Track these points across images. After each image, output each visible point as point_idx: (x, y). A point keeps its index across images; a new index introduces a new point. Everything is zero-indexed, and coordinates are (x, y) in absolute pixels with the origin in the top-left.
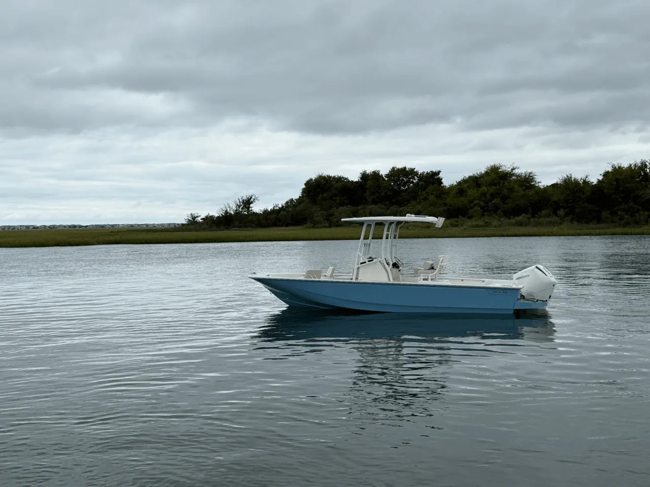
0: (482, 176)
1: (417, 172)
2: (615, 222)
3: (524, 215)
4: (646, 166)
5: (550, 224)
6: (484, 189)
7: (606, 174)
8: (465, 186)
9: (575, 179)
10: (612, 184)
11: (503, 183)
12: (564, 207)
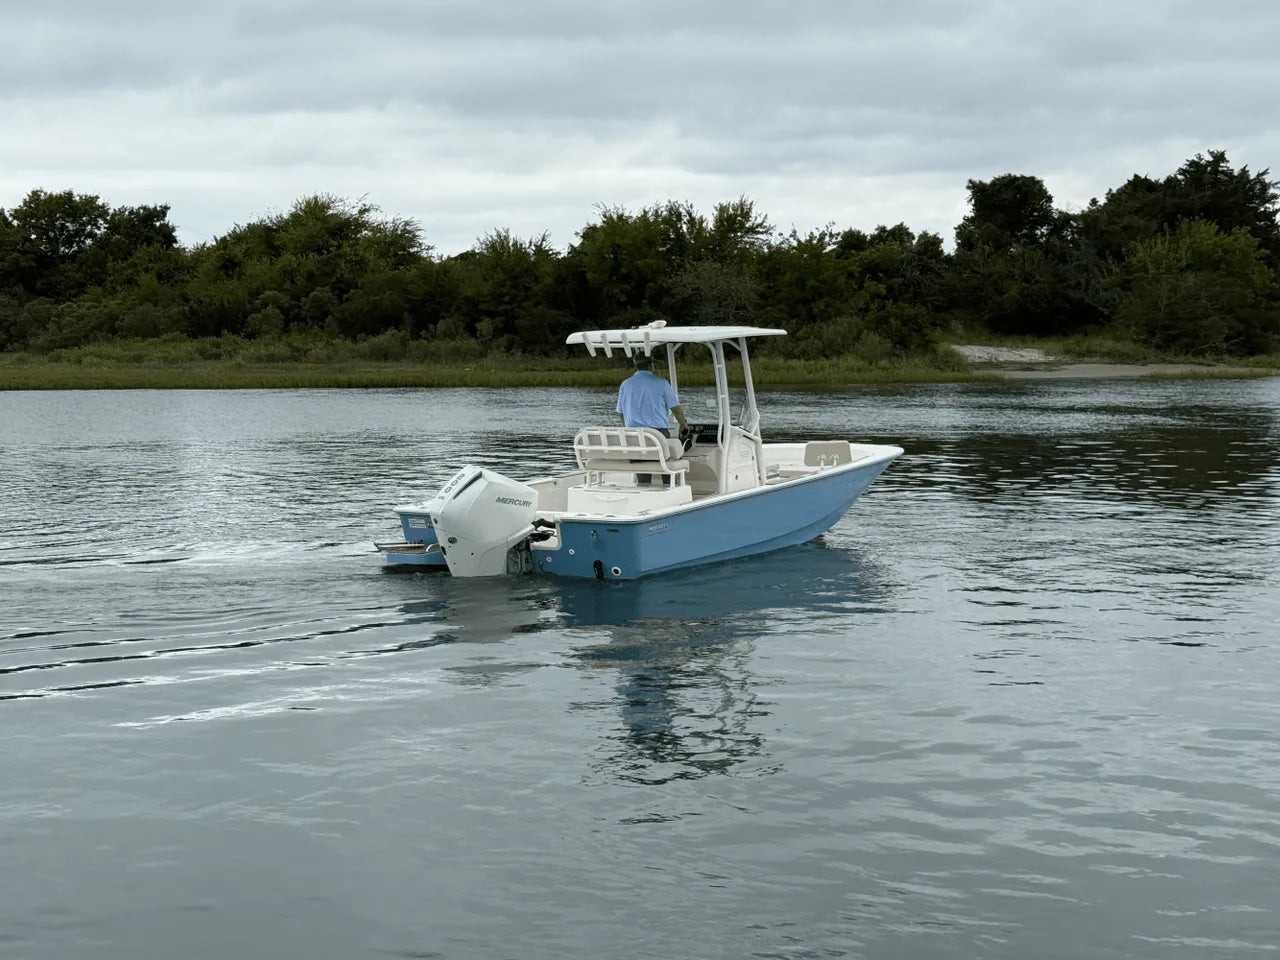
0: (283, 226)
1: (103, 206)
3: (392, 331)
4: (679, 216)
5: (459, 355)
6: (288, 259)
7: (590, 233)
8: (238, 251)
9: (515, 244)
10: (604, 259)
11: (339, 247)
12: (490, 314)
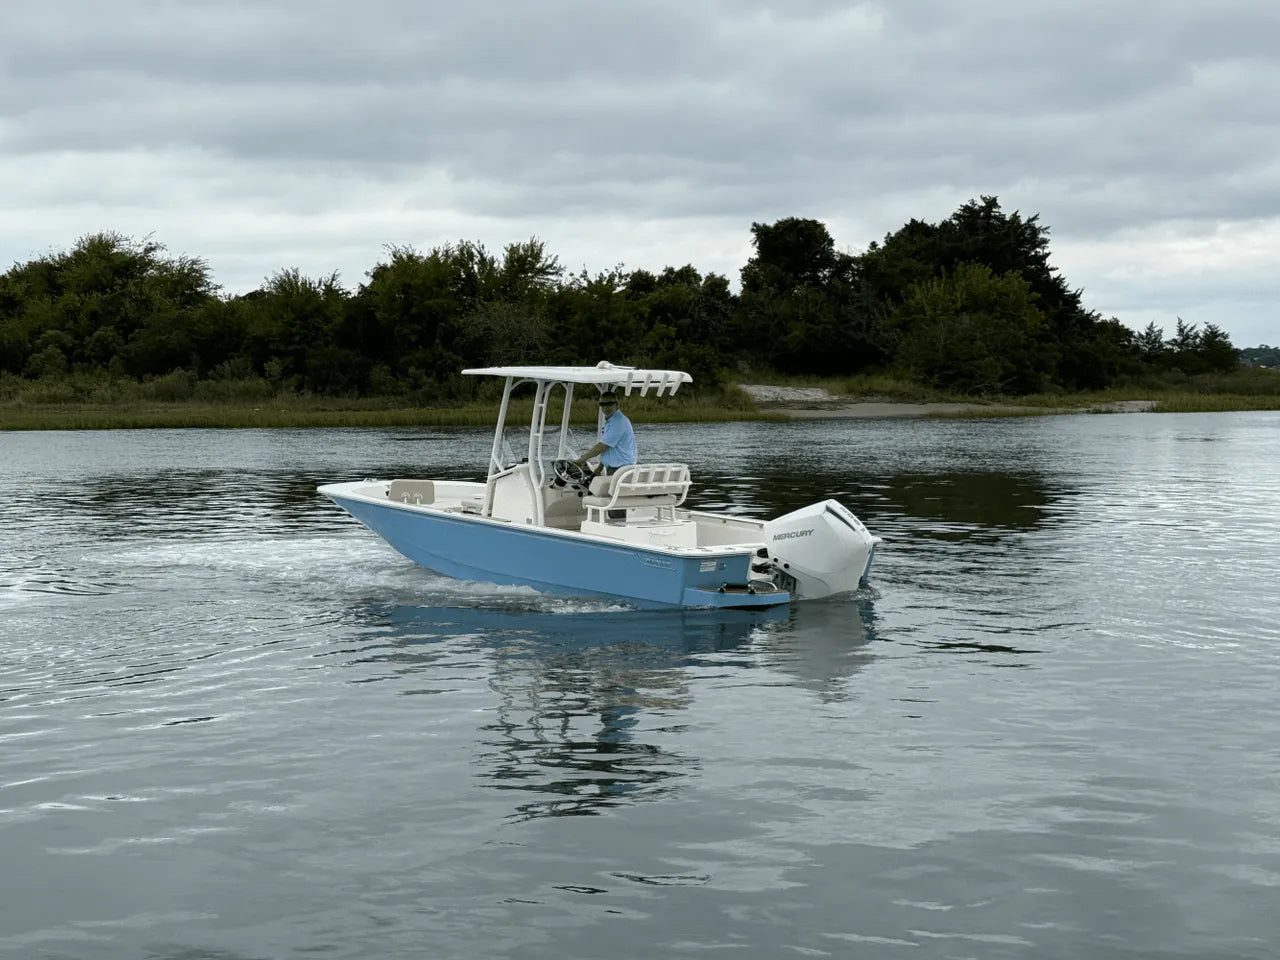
0: (65, 264)
2: (401, 393)
3: (179, 371)
4: (471, 256)
5: (249, 396)
6: (70, 298)
7: (380, 273)
8: (18, 290)
9: (304, 284)
10: (395, 300)
11: (124, 286)
12: (280, 354)
